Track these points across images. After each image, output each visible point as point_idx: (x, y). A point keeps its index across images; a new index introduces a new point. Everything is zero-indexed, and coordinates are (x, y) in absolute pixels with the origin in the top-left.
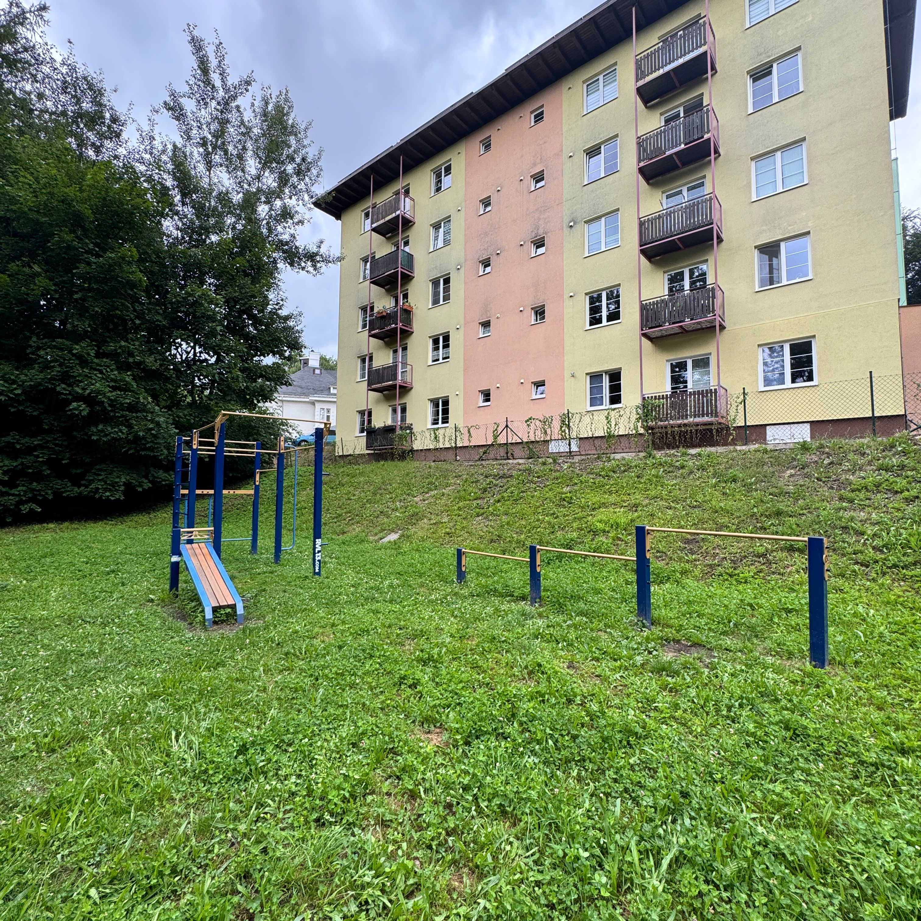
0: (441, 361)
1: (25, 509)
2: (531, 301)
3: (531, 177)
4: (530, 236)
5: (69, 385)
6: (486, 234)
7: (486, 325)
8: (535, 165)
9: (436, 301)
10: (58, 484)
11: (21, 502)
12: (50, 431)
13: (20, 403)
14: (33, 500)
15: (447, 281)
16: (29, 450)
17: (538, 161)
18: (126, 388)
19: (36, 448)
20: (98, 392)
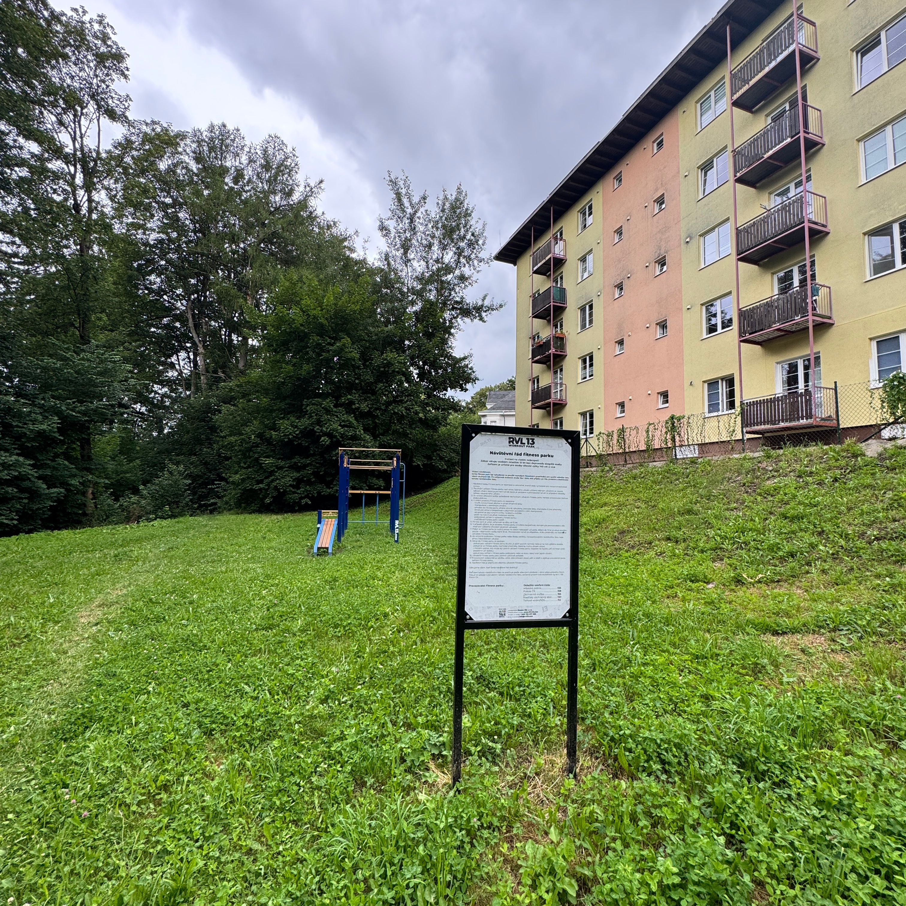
0: (588, 378)
1: (303, 502)
2: (656, 318)
3: (654, 201)
4: (654, 257)
5: (321, 426)
6: (619, 261)
7: (621, 342)
8: (657, 190)
9: (583, 326)
10: (319, 487)
11: (301, 498)
12: (314, 455)
13: (299, 439)
14: (307, 496)
15: (591, 307)
16: (304, 466)
17: (659, 186)
18: (350, 426)
19: (308, 465)
20: (334, 430)
